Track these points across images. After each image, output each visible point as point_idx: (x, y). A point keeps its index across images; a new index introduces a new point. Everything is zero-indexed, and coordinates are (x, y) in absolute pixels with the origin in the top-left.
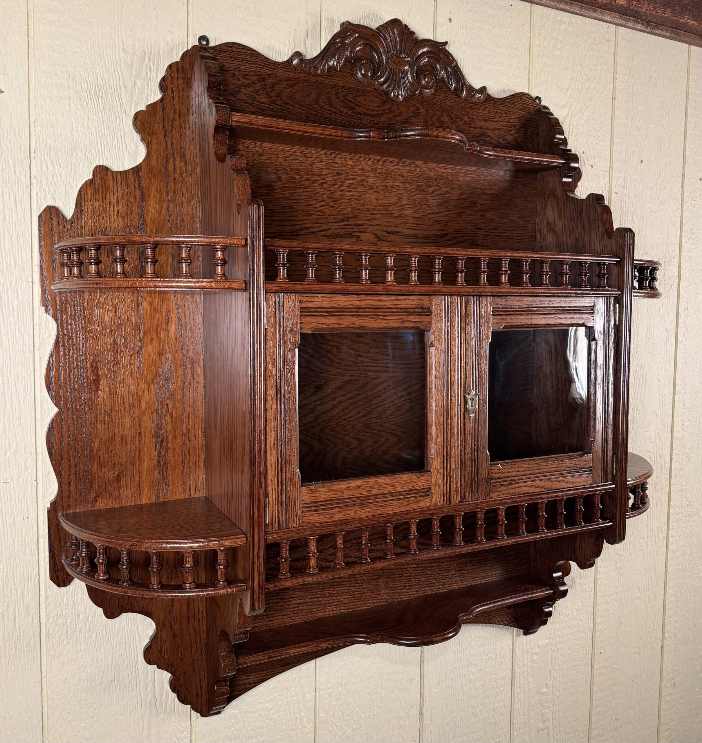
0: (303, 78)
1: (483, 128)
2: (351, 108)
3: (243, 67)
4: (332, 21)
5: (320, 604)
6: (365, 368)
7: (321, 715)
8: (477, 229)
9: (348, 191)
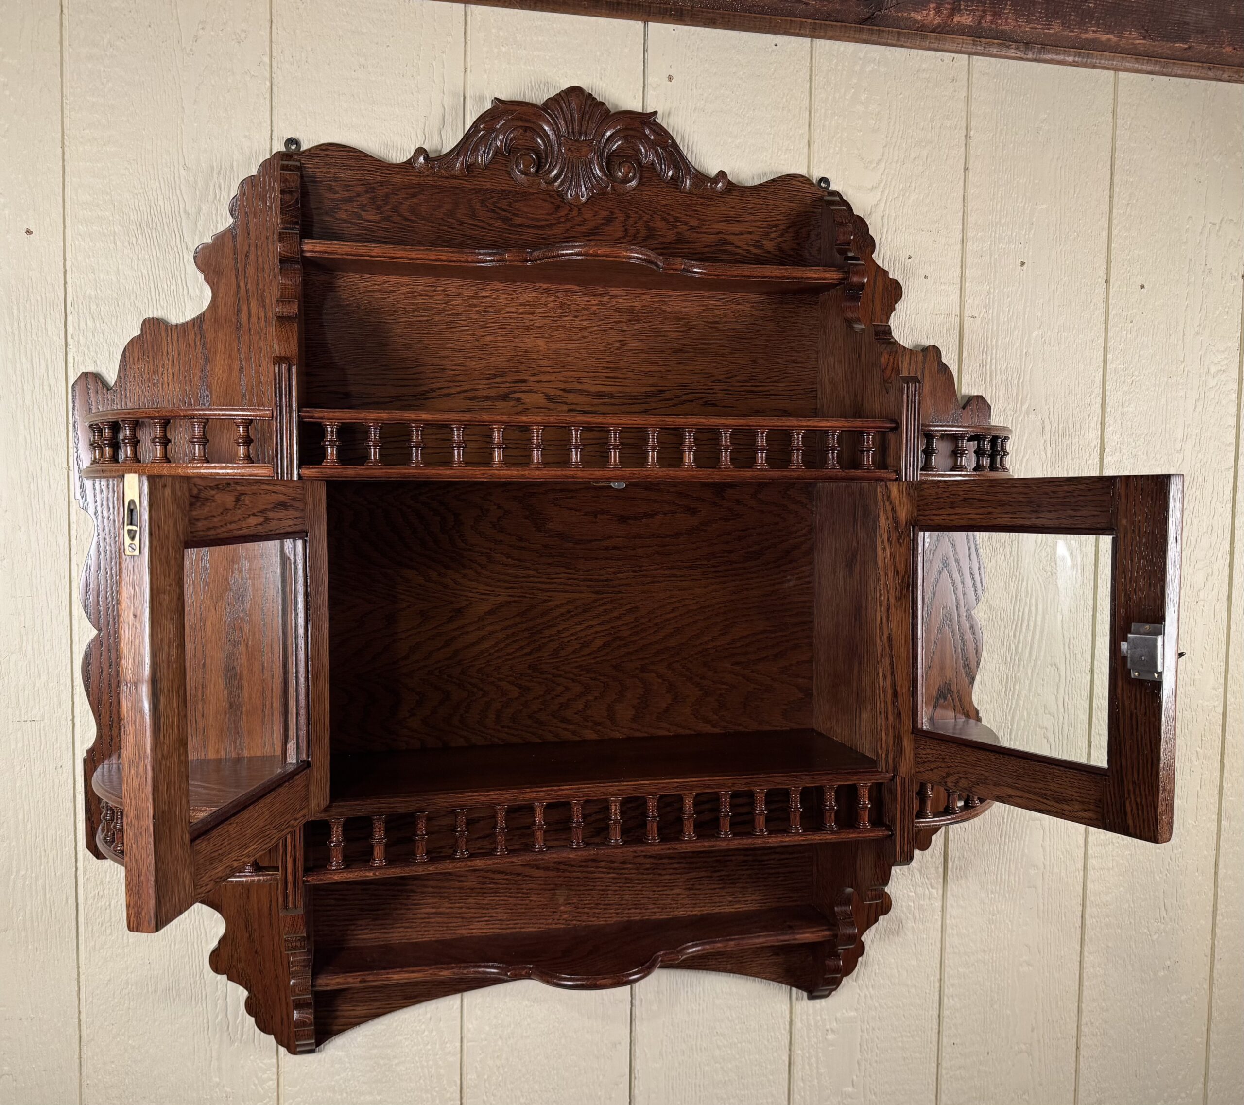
0: (431, 183)
1: (721, 233)
2: (505, 220)
3: (343, 175)
4: (482, 98)
5: (463, 918)
6: (532, 585)
7: (469, 1077)
8: (714, 381)
9: (502, 335)
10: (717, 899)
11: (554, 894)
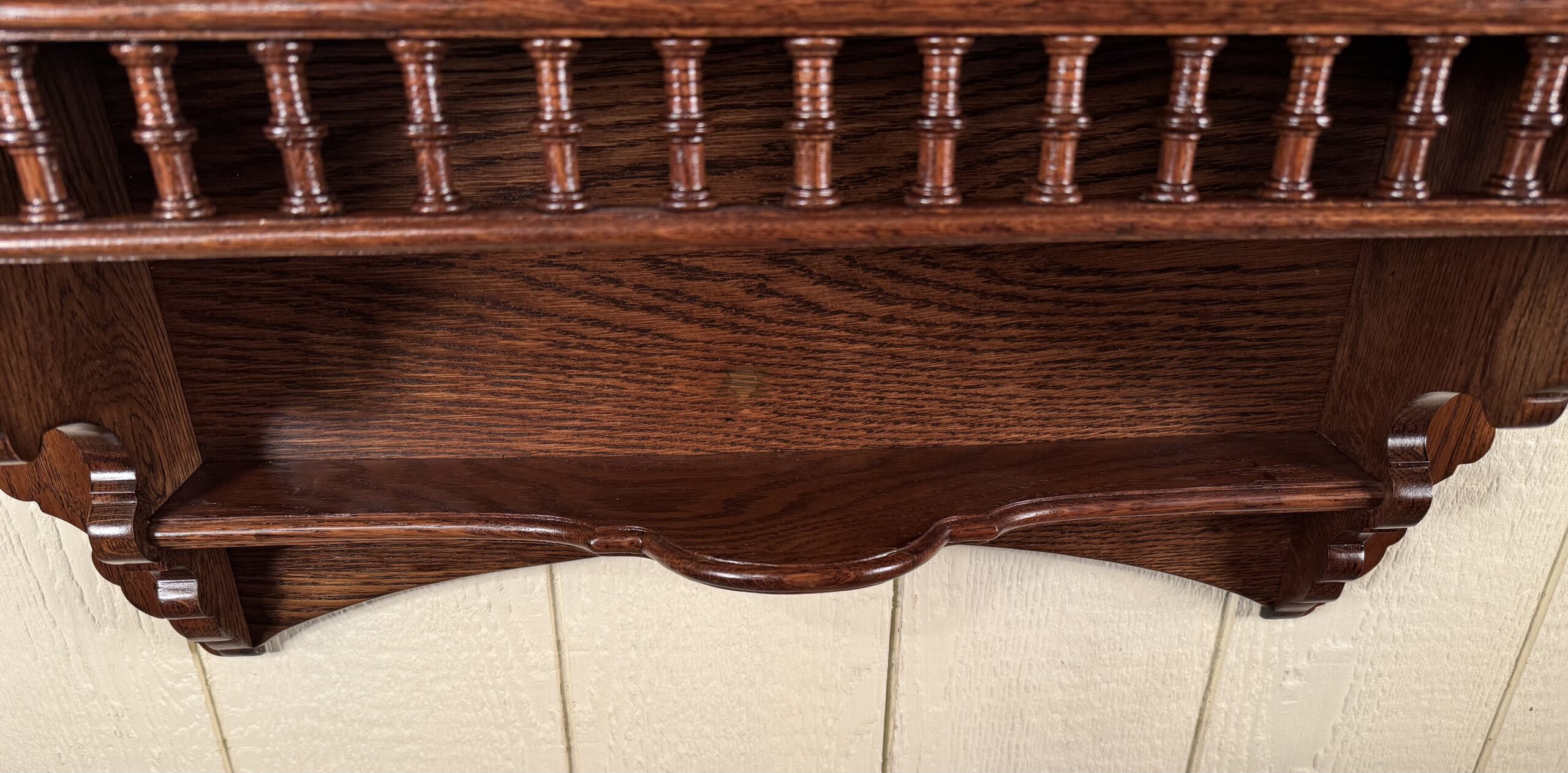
10: (1101, 411)
11: (726, 381)
